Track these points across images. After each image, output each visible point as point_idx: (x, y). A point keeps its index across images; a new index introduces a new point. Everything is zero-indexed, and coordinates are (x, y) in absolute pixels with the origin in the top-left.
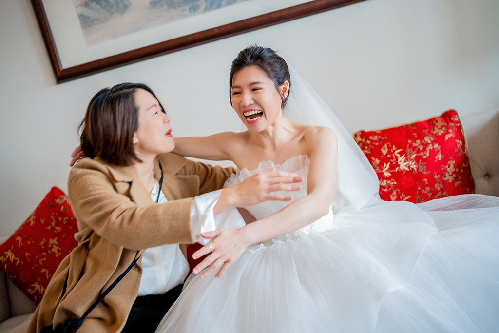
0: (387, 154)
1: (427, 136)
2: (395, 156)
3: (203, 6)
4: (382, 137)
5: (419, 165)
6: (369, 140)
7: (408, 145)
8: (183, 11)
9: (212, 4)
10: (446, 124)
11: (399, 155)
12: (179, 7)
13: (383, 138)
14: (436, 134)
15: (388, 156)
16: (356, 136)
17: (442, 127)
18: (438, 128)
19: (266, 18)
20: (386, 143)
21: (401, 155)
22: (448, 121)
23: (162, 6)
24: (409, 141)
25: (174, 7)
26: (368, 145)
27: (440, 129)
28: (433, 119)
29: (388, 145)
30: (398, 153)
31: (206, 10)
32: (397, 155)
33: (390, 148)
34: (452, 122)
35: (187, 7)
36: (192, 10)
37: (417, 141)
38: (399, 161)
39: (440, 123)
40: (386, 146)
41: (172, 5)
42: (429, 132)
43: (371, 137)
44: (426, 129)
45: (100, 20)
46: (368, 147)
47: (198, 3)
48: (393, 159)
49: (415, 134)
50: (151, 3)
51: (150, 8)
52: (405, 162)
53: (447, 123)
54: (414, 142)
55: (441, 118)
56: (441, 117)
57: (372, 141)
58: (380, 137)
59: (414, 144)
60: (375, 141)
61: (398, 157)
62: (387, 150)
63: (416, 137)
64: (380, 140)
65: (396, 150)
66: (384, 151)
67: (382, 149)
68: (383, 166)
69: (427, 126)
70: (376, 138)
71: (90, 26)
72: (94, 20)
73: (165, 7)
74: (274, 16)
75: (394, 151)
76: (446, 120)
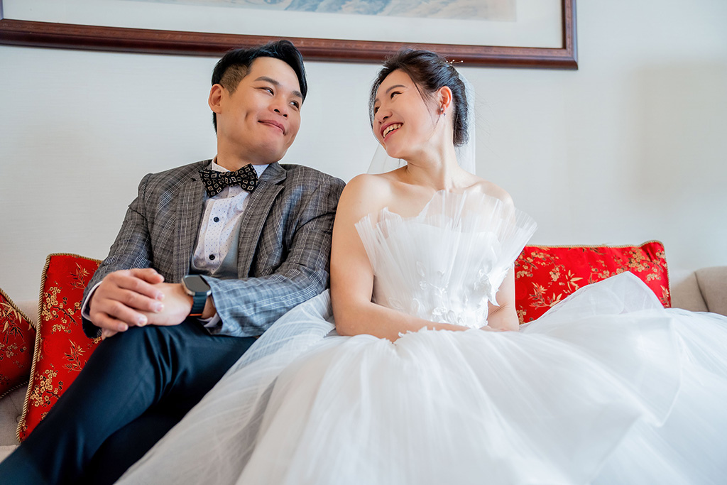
0: (559, 280)
1: (620, 267)
2: (571, 285)
4: (551, 256)
6: (530, 256)
7: (592, 274)
10: (648, 259)
11: (577, 286)
13: (553, 258)
14: (633, 268)
15: (560, 284)
17: (642, 261)
18: (636, 262)
20: (557, 264)
22: (651, 256)
24: (593, 270)
26: (529, 265)
27: (639, 263)
28: (630, 248)
29: (560, 268)
30: (574, 282)
32: (574, 284)
33: (563, 272)
34: (656, 258)
37: (604, 272)
39: (640, 256)
40: (557, 269)
42: (624, 263)
43: (533, 254)
44: (619, 258)
46: (529, 268)
49: (603, 262)
53: (650, 258)
54: (600, 272)
55: (641, 250)
56: (640, 248)
57: (536, 259)
58: (549, 256)
59: (600, 274)
60: (541, 260)
61: (576, 288)
62: (559, 274)
63: (604, 265)
64: (548, 260)
65: (573, 277)
66: (555, 277)
67: (551, 273)
68: (551, 297)
69: (619, 255)
70: (541, 256)
75: (570, 278)
76: (648, 254)
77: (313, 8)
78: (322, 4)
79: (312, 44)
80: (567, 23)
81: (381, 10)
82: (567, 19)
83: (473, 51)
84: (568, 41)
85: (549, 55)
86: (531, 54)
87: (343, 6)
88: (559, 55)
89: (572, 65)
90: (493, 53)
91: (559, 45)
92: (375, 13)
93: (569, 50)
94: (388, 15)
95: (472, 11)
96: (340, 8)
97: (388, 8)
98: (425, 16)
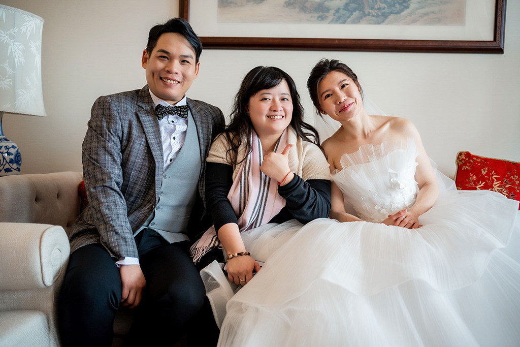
0: (485, 175)
2: (492, 179)
3: (331, 18)
5: (511, 195)
7: (507, 176)
8: (312, 17)
9: (339, 18)
11: (495, 180)
12: (310, 13)
13: (485, 162)
15: (486, 177)
16: (461, 154)
19: (383, 43)
20: (487, 166)
21: (497, 181)
23: (295, 8)
25: (305, 12)
29: (488, 169)
30: (495, 178)
31: (332, 22)
32: (494, 179)
33: (489, 171)
35: (317, 15)
36: (320, 19)
37: (515, 176)
38: (494, 184)
40: (486, 168)
41: (303, 9)
43: (474, 158)
45: (236, 4)
47: (327, 14)
48: (489, 180)
50: (285, 3)
51: (284, 6)
52: (498, 187)
58: (483, 161)
59: (512, 177)
65: (495, 175)
66: (484, 172)
67: (482, 170)
68: (478, 183)
71: (226, 7)
72: (231, 3)
73: (297, 9)
74: (390, 43)
75: (493, 175)
77: (344, 22)
78: (349, 20)
79: (342, 42)
80: (498, 25)
81: (383, 22)
82: (498, 23)
83: (437, 44)
84: (497, 37)
85: (485, 45)
86: (473, 45)
87: (361, 20)
88: (491, 45)
89: (500, 51)
90: (449, 44)
91: (492, 39)
92: (379, 24)
93: (498, 42)
94: (387, 24)
95: (438, 20)
96: (359, 22)
97: (388, 20)
98: (409, 24)
